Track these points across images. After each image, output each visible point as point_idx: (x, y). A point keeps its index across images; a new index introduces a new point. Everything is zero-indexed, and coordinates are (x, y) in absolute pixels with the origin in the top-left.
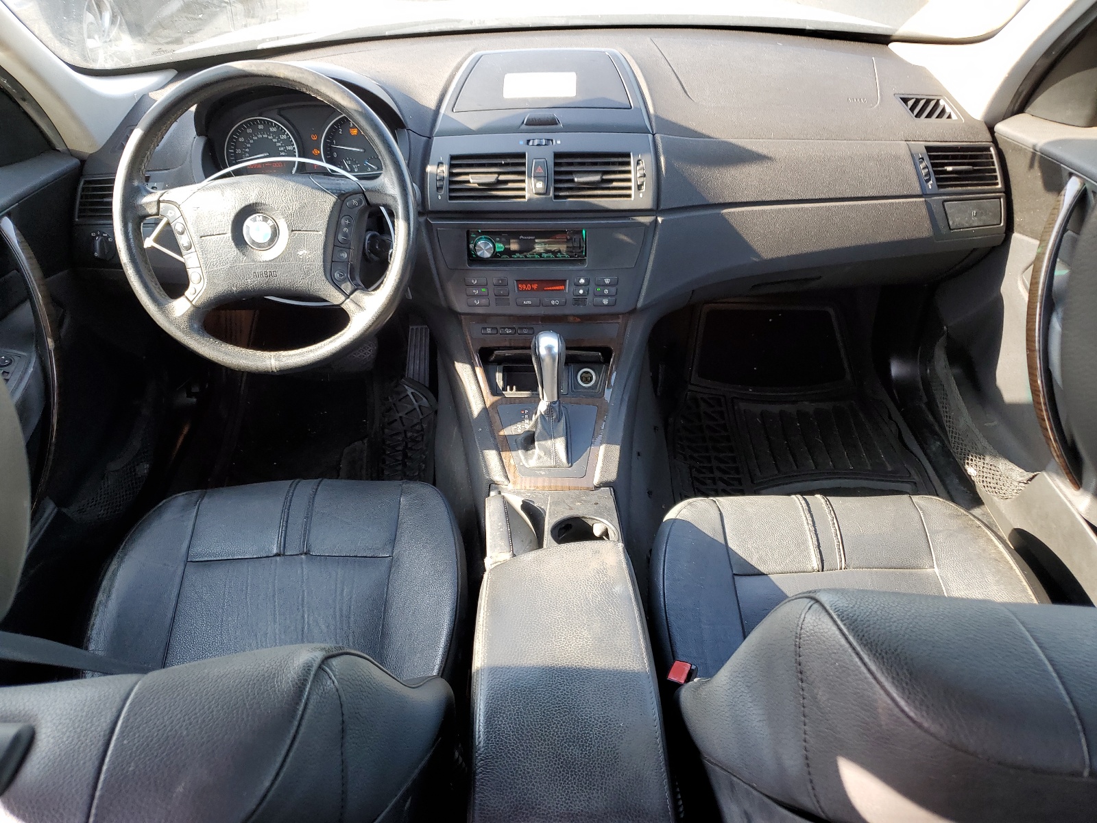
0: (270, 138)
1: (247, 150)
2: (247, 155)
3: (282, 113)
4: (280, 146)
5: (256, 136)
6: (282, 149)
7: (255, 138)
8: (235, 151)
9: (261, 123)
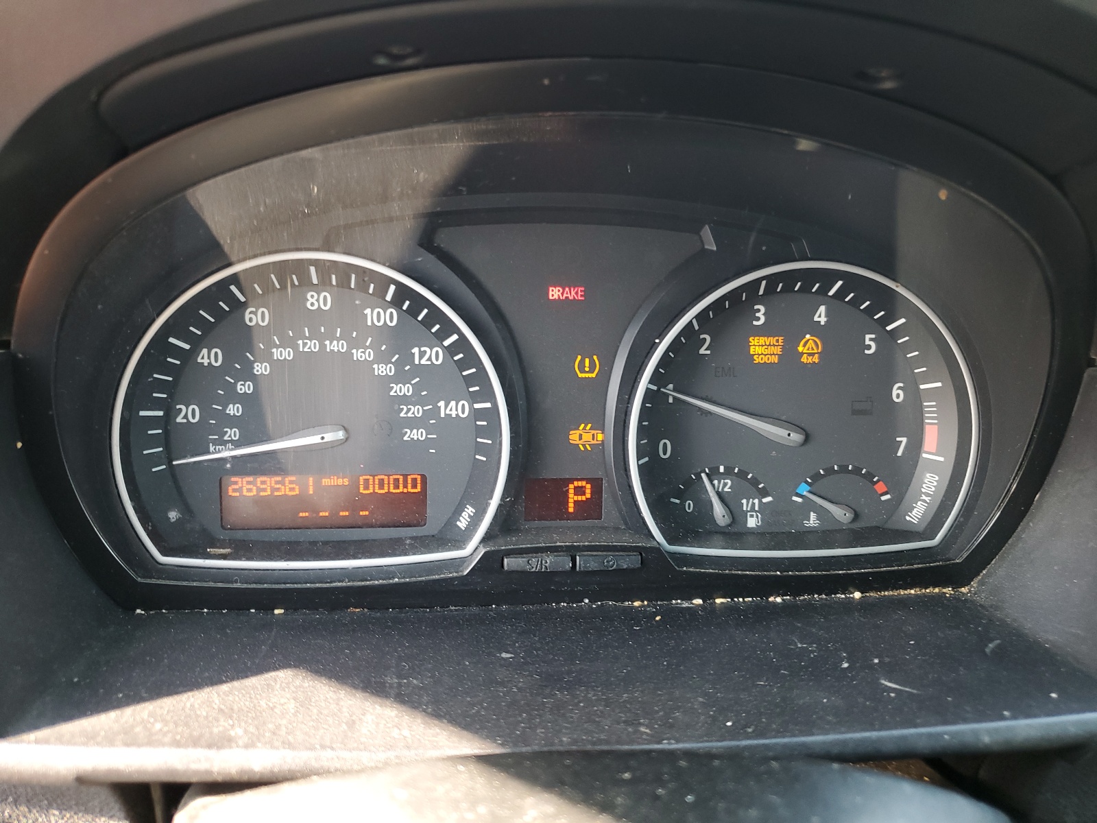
0: (358, 354)
1: (234, 410)
2: (233, 433)
3: (444, 238)
4: (404, 400)
5: (286, 343)
6: (416, 411)
7: (283, 354)
8: (170, 413)
9: (324, 283)
